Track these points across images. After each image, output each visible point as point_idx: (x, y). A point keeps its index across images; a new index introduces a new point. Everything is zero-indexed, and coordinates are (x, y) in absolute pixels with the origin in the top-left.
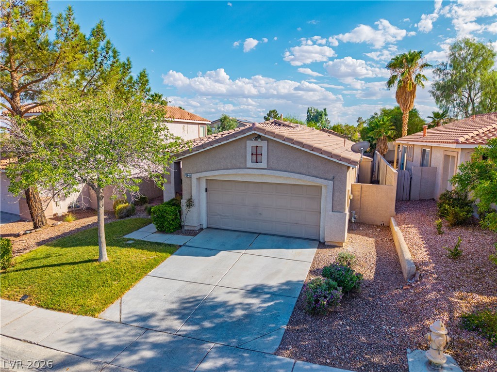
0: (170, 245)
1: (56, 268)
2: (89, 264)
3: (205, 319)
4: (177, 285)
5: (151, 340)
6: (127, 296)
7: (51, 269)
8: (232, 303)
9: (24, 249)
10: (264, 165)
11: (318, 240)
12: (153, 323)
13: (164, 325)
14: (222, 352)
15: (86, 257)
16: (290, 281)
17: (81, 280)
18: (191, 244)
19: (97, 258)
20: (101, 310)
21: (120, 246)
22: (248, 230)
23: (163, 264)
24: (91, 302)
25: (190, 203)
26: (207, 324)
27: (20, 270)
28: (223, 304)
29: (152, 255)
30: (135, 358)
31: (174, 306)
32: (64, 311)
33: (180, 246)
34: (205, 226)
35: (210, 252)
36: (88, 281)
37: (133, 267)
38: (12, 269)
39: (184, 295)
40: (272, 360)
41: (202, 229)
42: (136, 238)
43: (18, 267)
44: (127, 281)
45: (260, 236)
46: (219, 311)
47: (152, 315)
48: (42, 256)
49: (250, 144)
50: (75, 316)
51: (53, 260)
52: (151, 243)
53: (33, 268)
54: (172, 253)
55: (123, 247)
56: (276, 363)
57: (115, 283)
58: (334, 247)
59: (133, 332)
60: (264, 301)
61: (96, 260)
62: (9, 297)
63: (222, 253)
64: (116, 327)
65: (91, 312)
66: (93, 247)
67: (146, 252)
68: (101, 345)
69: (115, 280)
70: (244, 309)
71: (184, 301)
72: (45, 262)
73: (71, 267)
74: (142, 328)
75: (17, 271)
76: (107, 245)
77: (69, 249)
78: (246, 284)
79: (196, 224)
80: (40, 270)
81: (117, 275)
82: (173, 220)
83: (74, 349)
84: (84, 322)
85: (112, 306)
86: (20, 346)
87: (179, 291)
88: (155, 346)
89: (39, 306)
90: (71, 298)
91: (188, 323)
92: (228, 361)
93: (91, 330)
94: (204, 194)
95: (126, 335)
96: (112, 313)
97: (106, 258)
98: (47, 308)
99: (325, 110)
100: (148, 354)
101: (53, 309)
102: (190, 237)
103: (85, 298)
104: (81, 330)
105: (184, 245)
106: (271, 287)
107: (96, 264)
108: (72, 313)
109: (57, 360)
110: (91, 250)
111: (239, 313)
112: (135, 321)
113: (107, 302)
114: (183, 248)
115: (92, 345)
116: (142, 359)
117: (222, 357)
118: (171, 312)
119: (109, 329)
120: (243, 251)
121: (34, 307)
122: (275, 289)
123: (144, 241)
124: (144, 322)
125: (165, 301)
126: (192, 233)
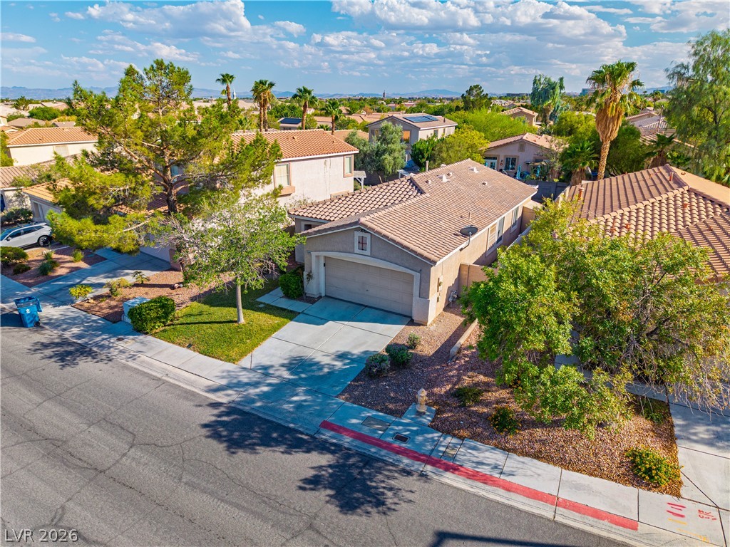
0: (292, 312)
1: (208, 325)
2: (231, 324)
3: (302, 373)
4: (291, 346)
5: (268, 382)
6: (257, 351)
7: (205, 326)
8: (322, 363)
9: (182, 304)
10: (368, 252)
11: (411, 317)
12: (271, 371)
13: (278, 373)
14: (306, 393)
15: (229, 318)
16: (368, 351)
17: (225, 337)
18: (308, 312)
19: (236, 319)
20: (239, 360)
21: (253, 310)
22: (358, 302)
23: (283, 328)
24: (233, 354)
25: (310, 276)
26: (303, 376)
27: (183, 324)
28: (317, 363)
29: (277, 320)
30: (257, 390)
31: (286, 362)
32: (216, 358)
33: (299, 313)
34: (323, 295)
35: (320, 321)
36: (230, 338)
37: (262, 330)
38: (177, 322)
39: (294, 354)
40: (333, 400)
41: (321, 297)
42: (267, 302)
43: (181, 320)
44: (256, 340)
45: (367, 308)
46: (314, 367)
47: (272, 366)
48: (196, 313)
49: (358, 234)
50: (223, 362)
51: (204, 318)
52: (278, 308)
53: (192, 323)
54: (291, 320)
55: (255, 311)
56: (333, 401)
57: (248, 341)
58: (419, 325)
59: (258, 376)
60: (345, 365)
61: (236, 322)
62: (179, 344)
63: (330, 323)
64: (248, 372)
65: (233, 361)
66: (233, 309)
67: (272, 317)
68: (239, 381)
69: (249, 339)
70: (330, 369)
71: (295, 359)
72: (200, 319)
73: (218, 325)
74: (263, 374)
75: (181, 324)
76: (243, 308)
77: (215, 308)
78: (337, 350)
79: (315, 293)
80: (197, 325)
81: (250, 335)
82: (296, 289)
83: (224, 382)
84: (229, 366)
85: (245, 358)
86: (194, 377)
87: (291, 351)
88: (269, 385)
89: (200, 353)
90: (219, 350)
91: (291, 374)
92: (309, 398)
93: (233, 372)
94: (322, 268)
95: (255, 377)
96: (246, 362)
97: (242, 321)
98: (205, 355)
99: (561, 79)
100: (266, 389)
101: (209, 356)
102: (308, 305)
103: (228, 350)
104: (228, 371)
105: (302, 313)
106: (353, 355)
107: (236, 324)
108: (221, 360)
109: (215, 387)
110: (232, 312)
111: (326, 370)
112: (260, 369)
113: (243, 354)
114: (301, 315)
115: (235, 381)
116: (261, 391)
117: (305, 395)
118: (283, 365)
119: (244, 373)
120: (346, 323)
121: (197, 353)
122: (355, 357)
123: (272, 306)
124: (265, 371)
125: (280, 357)
126: (311, 300)
